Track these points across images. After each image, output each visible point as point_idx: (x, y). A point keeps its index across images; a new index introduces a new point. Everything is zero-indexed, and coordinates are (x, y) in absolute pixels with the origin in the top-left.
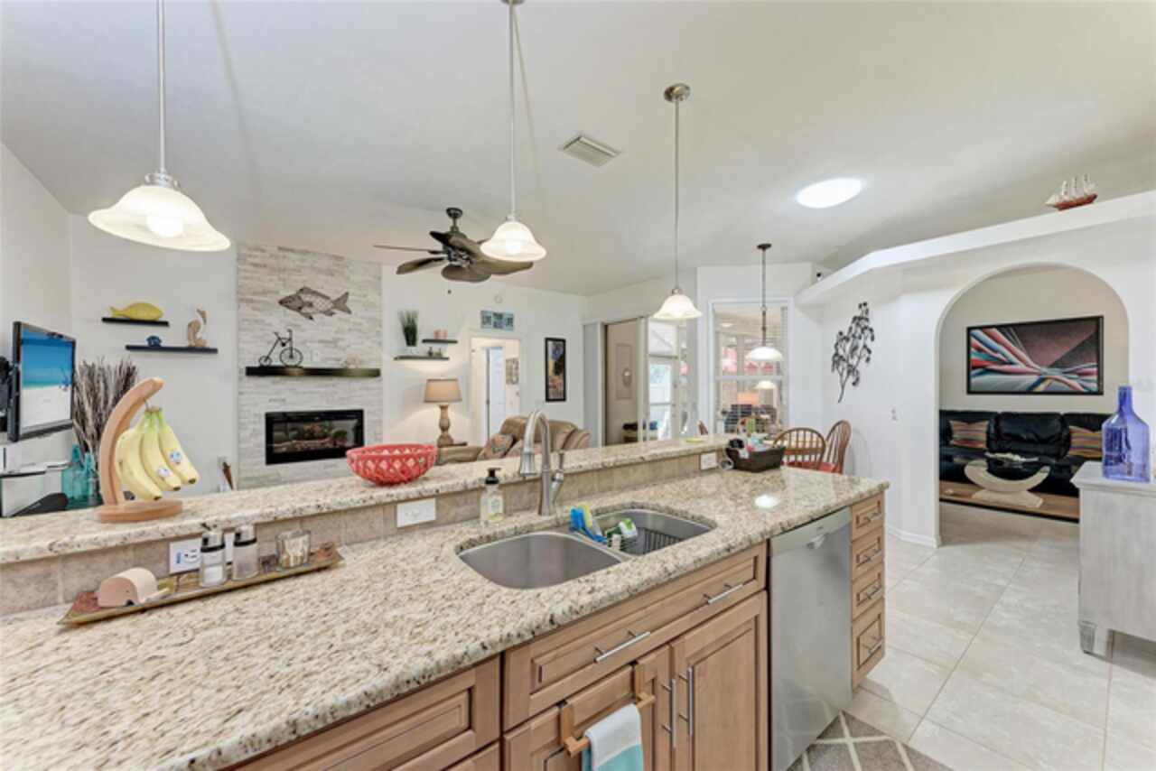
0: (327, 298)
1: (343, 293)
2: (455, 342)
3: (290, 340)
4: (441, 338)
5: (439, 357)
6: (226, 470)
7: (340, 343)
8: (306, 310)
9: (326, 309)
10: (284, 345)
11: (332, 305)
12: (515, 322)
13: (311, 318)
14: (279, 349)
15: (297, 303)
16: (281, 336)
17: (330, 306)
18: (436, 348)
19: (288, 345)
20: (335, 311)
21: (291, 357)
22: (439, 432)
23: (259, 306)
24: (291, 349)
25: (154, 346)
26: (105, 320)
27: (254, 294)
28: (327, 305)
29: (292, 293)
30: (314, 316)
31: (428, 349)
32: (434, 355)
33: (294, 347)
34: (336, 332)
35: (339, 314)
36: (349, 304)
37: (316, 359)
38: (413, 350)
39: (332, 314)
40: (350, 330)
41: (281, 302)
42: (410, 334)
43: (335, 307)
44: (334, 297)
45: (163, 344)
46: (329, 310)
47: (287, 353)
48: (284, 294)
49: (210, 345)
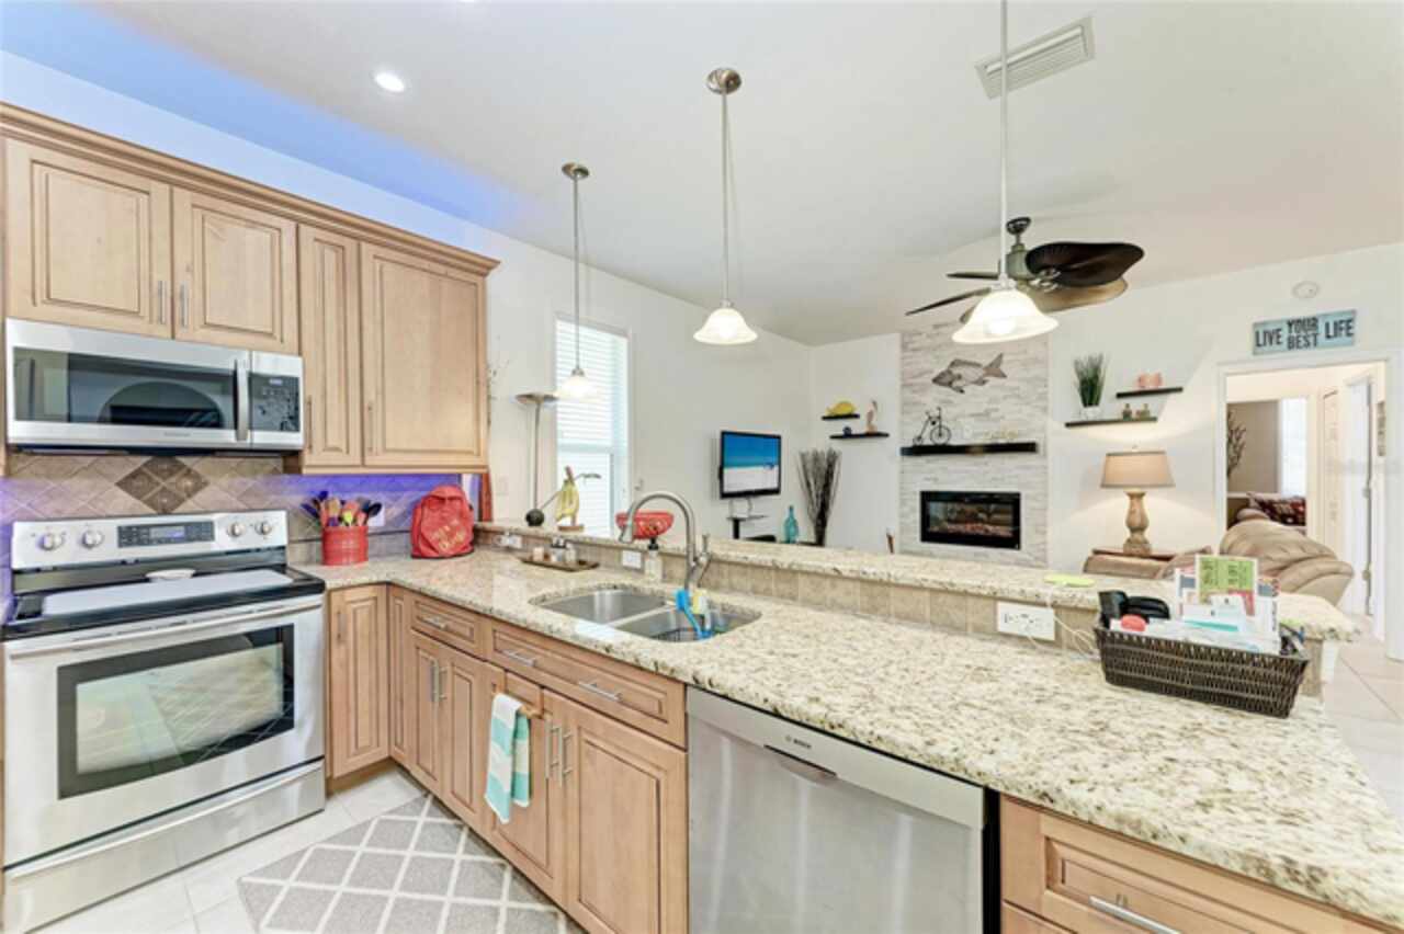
0: (978, 365)
1: (995, 356)
2: (1179, 390)
3: (939, 418)
4: (1150, 387)
5: (1145, 417)
6: (890, 539)
7: (993, 415)
8: (957, 383)
9: (977, 378)
10: (934, 423)
11: (984, 372)
12: (1357, 328)
13: (962, 391)
14: (930, 427)
15: (947, 379)
16: (931, 414)
17: (980, 374)
18: (1136, 405)
19: (938, 424)
20: (987, 378)
21: (940, 435)
22: (1128, 534)
23: (916, 388)
24: (940, 426)
25: (848, 435)
26: (825, 418)
27: (914, 377)
28: (980, 372)
29: (943, 368)
30: (964, 389)
31: (1123, 407)
32: (1134, 415)
33: (944, 423)
34: (990, 402)
35: (992, 380)
36: (1003, 368)
37: (967, 435)
38: (1091, 413)
39: (984, 382)
40: (1005, 398)
41: (935, 381)
42: (1090, 390)
43: (988, 374)
44: (986, 362)
45: (854, 432)
46: (980, 378)
47: (937, 431)
48: (937, 371)
49: (879, 430)
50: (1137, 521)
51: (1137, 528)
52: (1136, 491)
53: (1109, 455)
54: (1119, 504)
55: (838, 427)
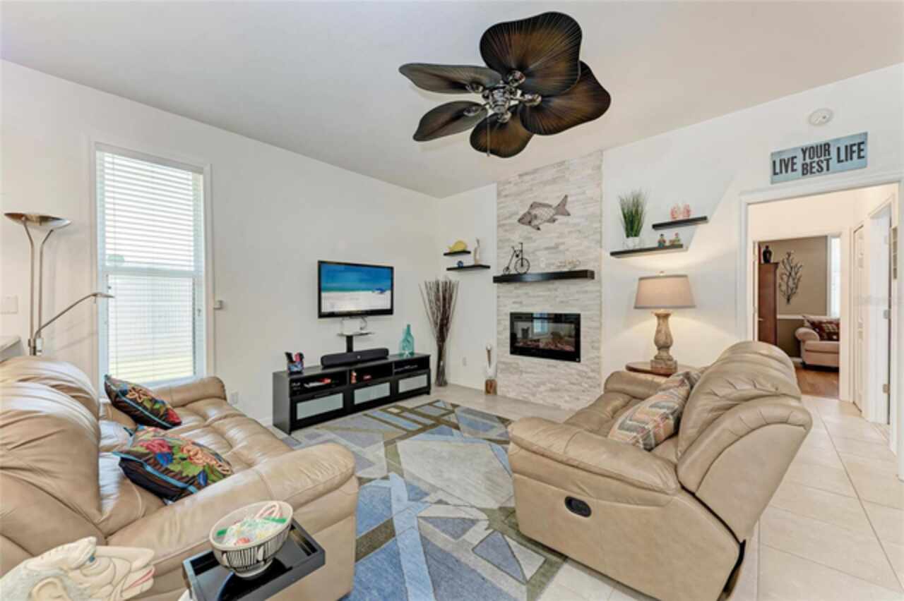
0: (550, 206)
1: (563, 197)
2: (704, 219)
3: (521, 251)
4: (681, 218)
5: (676, 246)
7: (562, 248)
8: (535, 222)
9: (549, 217)
10: (517, 256)
11: (553, 212)
12: (869, 150)
13: (539, 229)
14: (515, 259)
15: (528, 219)
16: (516, 249)
17: (551, 214)
18: (669, 235)
19: (520, 257)
20: (556, 217)
21: (522, 265)
23: (507, 228)
24: (522, 259)
25: (461, 268)
26: (445, 254)
27: (506, 219)
28: (551, 212)
29: (526, 210)
30: (541, 227)
31: (658, 238)
32: (667, 244)
33: (525, 256)
34: (558, 237)
35: (561, 218)
36: (568, 208)
37: (542, 265)
38: (632, 243)
39: (554, 221)
40: (570, 232)
41: (520, 221)
42: (632, 223)
43: (556, 214)
44: (555, 203)
45: (465, 264)
46: (551, 217)
47: (520, 262)
48: (522, 213)
49: (484, 263)
50: (662, 339)
51: (664, 345)
52: (662, 311)
53: (641, 279)
54: (650, 325)
55: (453, 262)
